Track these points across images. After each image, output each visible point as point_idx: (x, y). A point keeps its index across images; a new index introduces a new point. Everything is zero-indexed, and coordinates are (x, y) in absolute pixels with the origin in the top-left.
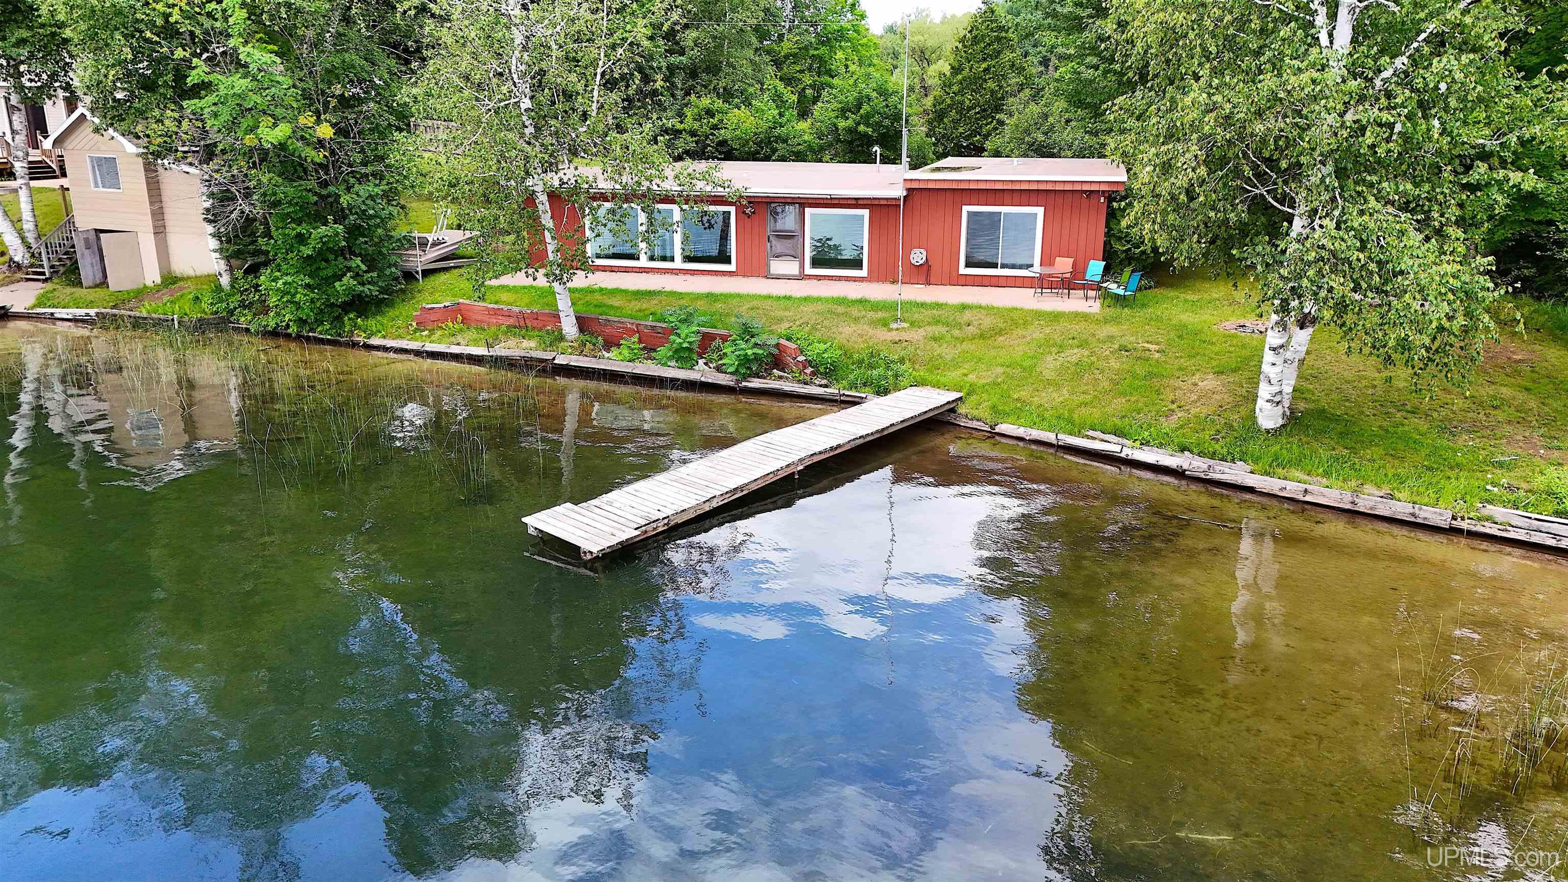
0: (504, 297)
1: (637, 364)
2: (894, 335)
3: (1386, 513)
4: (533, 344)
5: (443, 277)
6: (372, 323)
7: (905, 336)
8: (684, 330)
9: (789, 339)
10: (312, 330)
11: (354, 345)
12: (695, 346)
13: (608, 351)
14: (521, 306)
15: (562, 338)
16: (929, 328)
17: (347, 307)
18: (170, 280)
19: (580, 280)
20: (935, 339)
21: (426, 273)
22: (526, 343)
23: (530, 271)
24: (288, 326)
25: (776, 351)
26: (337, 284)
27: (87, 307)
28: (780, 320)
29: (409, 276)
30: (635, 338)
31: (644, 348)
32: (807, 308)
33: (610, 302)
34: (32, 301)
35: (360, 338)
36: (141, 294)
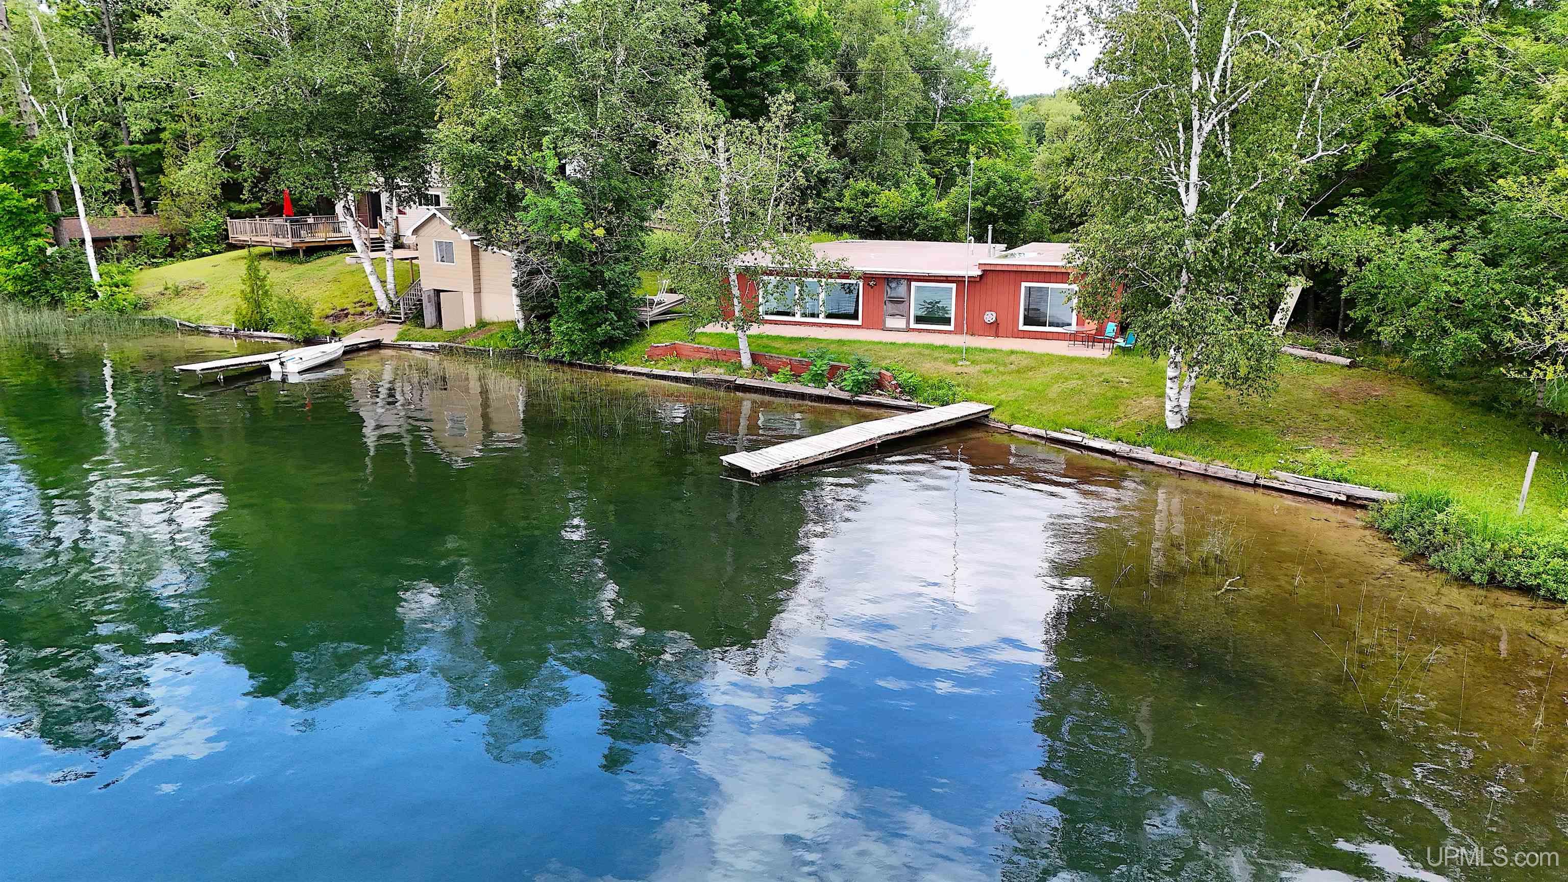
0: (704, 340)
1: (789, 384)
2: (958, 369)
3: (1222, 476)
4: (722, 371)
5: (662, 326)
6: (618, 355)
7: (965, 370)
8: (819, 363)
9: (888, 370)
10: (579, 359)
11: (607, 370)
12: (825, 373)
13: (770, 376)
14: (715, 346)
15: (741, 367)
16: (984, 366)
17: (603, 344)
18: (482, 325)
19: (755, 330)
20: (985, 372)
21: (653, 323)
22: (718, 370)
23: (724, 323)
24: (563, 356)
25: (878, 378)
26: (598, 329)
27: (432, 341)
28: (884, 358)
29: (642, 325)
30: (788, 368)
31: (793, 375)
32: (904, 351)
33: (773, 345)
34: (395, 337)
35: (610, 365)
36: (464, 333)
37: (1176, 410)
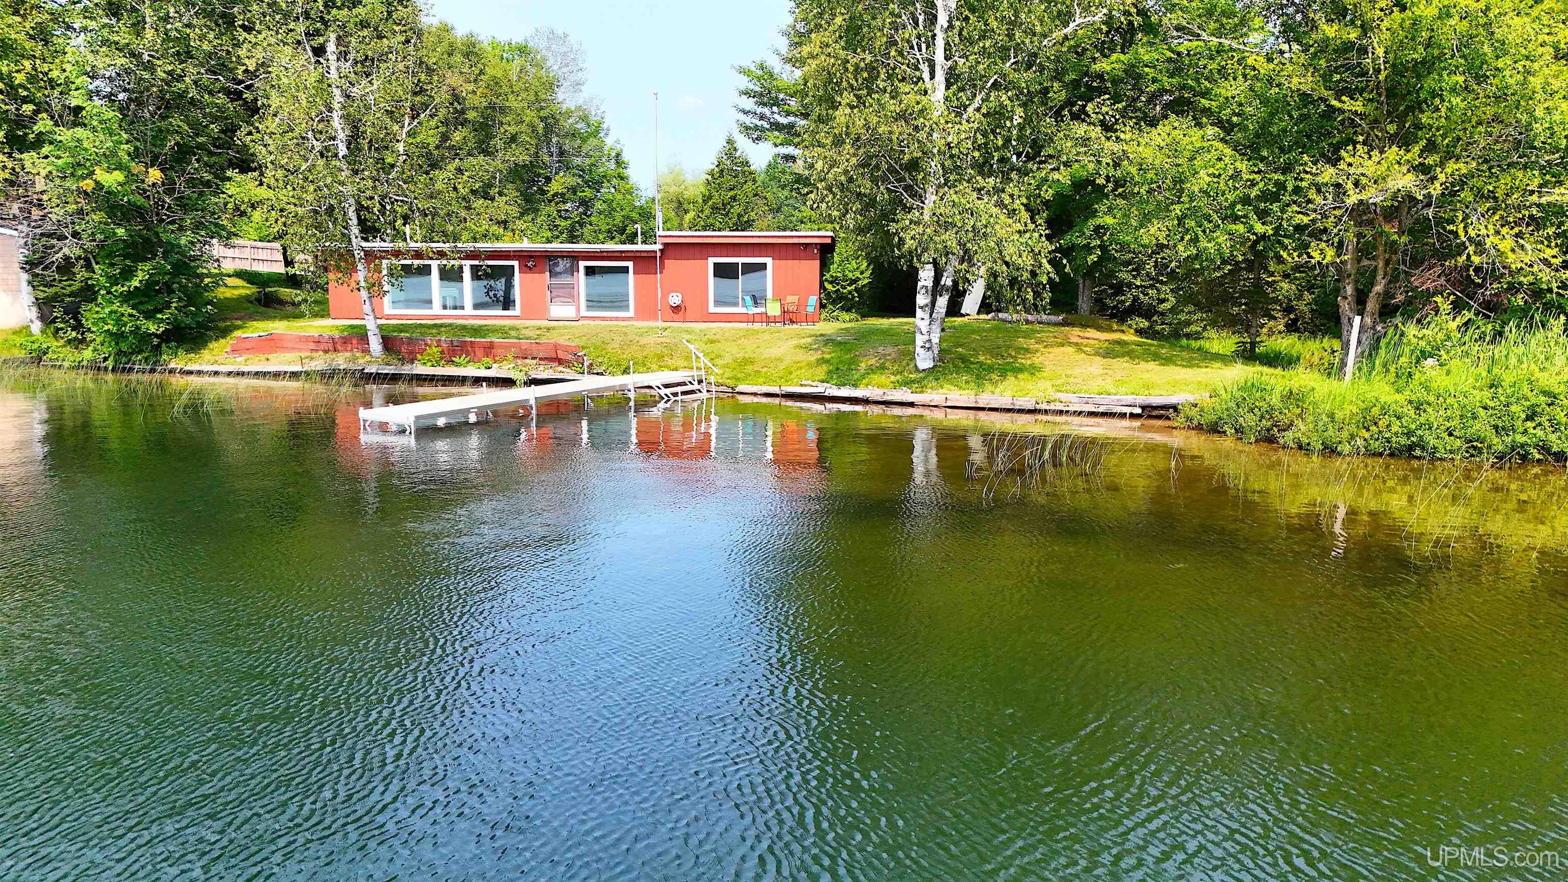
0: (313, 330)
1: (439, 368)
2: (656, 340)
3: (996, 406)
4: (342, 361)
7: (665, 340)
13: (411, 363)
14: (331, 333)
15: (369, 356)
16: (684, 336)
22: (337, 361)
30: (437, 350)
31: (444, 358)
35: (178, 366)
37: (927, 345)
